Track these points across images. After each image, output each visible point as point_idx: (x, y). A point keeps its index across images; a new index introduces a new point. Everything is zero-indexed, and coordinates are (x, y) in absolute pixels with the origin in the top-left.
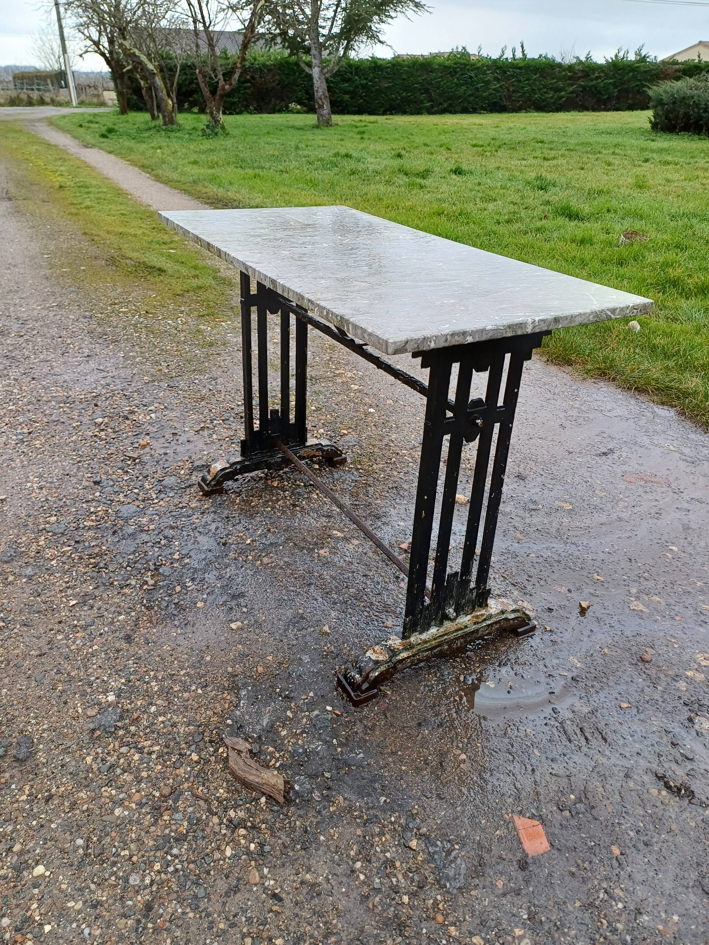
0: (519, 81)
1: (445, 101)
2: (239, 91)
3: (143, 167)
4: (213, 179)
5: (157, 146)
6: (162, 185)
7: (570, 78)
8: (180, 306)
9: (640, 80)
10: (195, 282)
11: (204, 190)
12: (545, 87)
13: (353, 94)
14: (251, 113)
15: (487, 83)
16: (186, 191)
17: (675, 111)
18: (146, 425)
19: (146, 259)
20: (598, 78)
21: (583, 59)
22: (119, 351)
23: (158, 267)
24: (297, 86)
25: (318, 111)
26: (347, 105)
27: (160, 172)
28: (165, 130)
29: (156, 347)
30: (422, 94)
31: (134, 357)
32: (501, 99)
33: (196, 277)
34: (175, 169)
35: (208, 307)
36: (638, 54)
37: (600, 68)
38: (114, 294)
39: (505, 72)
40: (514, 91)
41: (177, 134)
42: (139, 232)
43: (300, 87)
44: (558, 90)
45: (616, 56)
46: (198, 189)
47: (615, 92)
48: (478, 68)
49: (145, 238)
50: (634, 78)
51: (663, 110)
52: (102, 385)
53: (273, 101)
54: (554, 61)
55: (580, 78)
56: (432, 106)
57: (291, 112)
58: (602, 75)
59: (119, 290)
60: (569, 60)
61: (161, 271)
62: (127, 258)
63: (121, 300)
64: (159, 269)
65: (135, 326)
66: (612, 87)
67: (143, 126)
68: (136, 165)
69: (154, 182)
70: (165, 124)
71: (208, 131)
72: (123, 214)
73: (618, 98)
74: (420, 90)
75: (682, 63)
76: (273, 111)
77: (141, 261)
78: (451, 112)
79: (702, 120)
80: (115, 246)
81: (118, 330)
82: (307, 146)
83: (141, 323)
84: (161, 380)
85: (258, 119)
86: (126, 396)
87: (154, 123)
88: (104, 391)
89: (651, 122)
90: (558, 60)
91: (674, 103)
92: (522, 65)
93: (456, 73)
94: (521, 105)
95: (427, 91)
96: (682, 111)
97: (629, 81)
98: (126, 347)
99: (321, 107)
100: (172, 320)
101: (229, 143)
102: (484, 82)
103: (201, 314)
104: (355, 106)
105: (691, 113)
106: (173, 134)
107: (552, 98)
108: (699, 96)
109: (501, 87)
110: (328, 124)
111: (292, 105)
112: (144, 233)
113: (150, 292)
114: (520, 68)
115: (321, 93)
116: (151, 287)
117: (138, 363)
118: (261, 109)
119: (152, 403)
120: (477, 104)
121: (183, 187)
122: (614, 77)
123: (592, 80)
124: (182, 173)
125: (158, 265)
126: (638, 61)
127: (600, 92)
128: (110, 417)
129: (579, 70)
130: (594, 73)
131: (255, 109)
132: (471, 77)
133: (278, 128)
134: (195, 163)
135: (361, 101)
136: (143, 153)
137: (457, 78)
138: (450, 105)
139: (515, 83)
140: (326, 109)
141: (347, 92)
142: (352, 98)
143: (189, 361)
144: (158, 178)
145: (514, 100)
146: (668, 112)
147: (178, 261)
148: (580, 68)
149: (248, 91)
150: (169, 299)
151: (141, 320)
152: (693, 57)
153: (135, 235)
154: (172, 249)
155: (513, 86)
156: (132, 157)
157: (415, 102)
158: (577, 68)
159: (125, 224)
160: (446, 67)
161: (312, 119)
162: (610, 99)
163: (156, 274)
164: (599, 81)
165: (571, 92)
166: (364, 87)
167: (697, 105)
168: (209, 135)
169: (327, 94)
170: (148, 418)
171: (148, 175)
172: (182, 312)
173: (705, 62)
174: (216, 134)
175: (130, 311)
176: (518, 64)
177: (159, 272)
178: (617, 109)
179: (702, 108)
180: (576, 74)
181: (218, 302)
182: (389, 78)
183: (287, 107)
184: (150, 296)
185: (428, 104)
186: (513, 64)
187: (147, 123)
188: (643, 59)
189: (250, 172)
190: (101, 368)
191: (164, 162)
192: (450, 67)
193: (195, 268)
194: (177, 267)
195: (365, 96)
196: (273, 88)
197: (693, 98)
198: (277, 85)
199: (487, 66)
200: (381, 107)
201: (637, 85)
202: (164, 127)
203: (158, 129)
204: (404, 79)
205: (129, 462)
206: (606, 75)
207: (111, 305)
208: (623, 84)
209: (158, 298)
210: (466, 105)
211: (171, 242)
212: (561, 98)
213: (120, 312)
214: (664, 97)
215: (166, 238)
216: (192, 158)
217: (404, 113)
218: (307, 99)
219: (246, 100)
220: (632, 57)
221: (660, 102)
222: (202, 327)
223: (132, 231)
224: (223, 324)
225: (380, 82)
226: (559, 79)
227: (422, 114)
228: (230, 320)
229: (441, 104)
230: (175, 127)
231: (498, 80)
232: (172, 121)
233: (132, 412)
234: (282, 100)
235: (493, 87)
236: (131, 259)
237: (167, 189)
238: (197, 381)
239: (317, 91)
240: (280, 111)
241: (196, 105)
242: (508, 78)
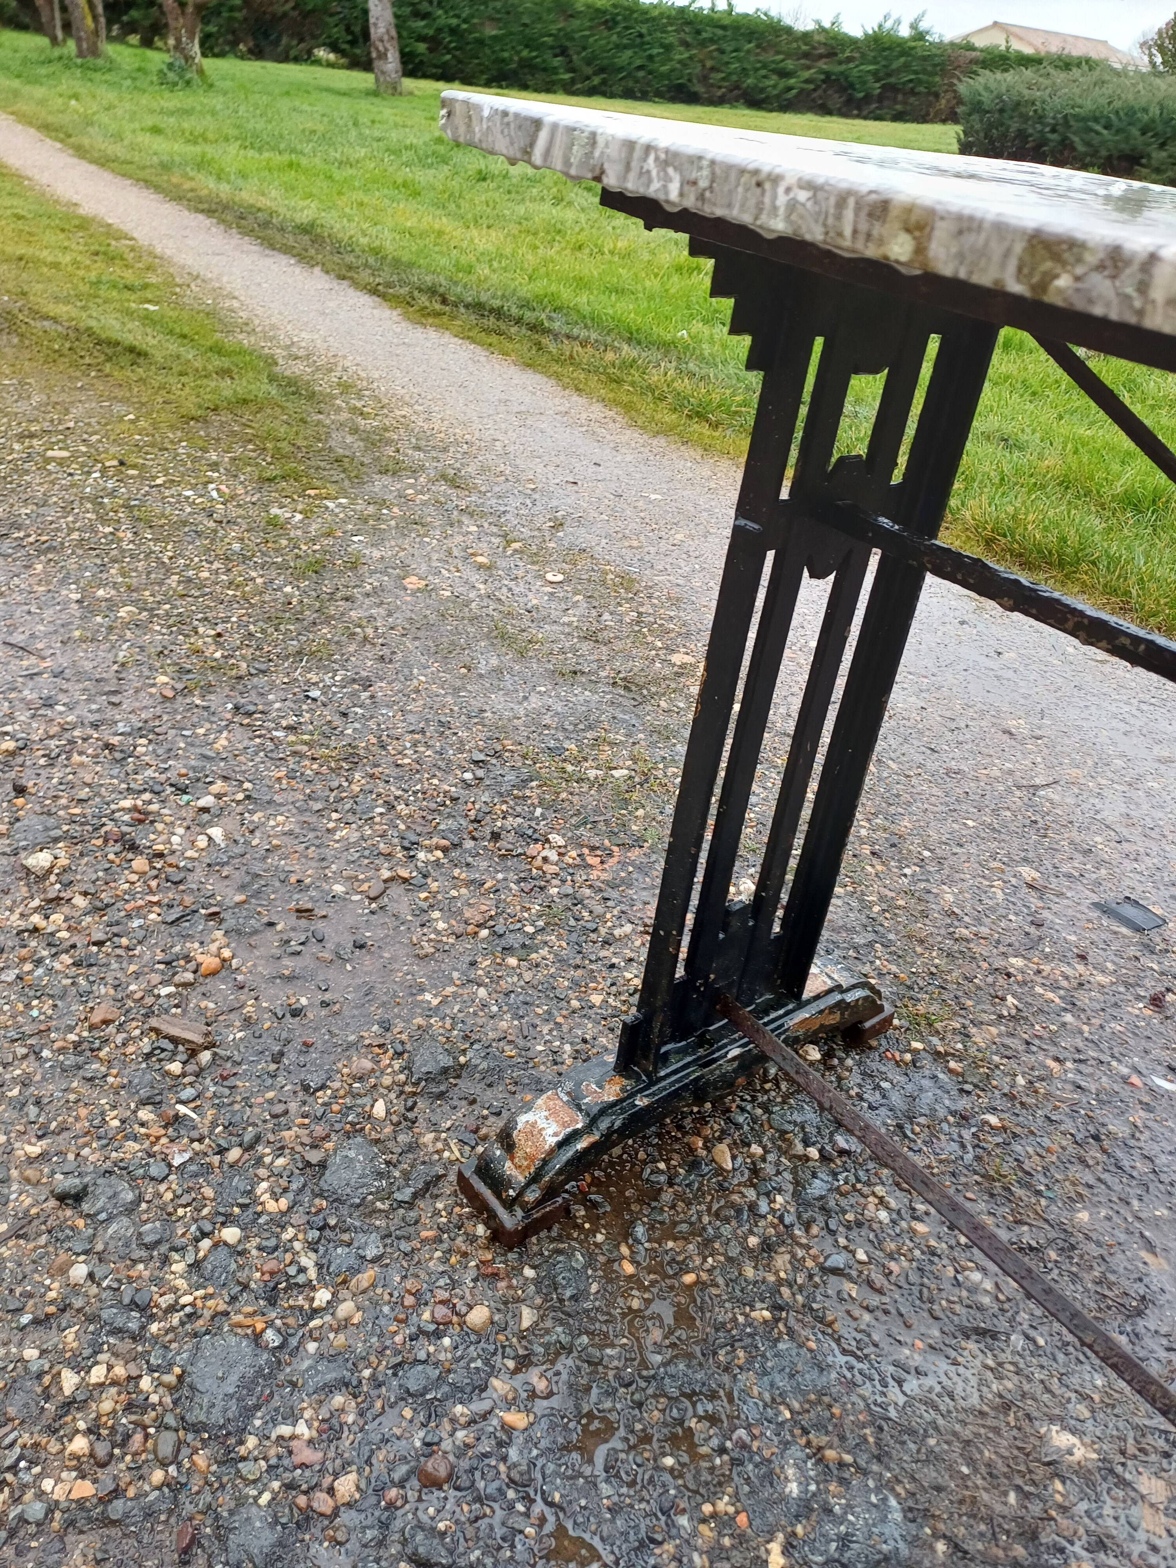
0: (722, 52)
1: (596, 74)
2: (219, 14)
3: (46, 128)
4: (202, 164)
5: (70, 92)
6: (93, 168)
7: (806, 55)
8: (205, 450)
9: (916, 72)
10: (227, 388)
11: (188, 185)
12: (764, 67)
13: (434, 42)
14: (242, 58)
15: (668, 48)
16: (148, 184)
17: (1002, 125)
18: (199, 874)
19: (93, 323)
20: (850, 60)
21: (827, 25)
22: (63, 582)
23: (127, 343)
24: (332, 15)
25: (377, 64)
26: (421, 62)
27: (86, 142)
28: (82, 66)
29: (169, 572)
30: (556, 56)
31: (112, 605)
32: (690, 80)
33: (224, 373)
34: (118, 137)
35: (279, 456)
36: (914, 26)
37: (853, 41)
38: (22, 407)
39: (698, 32)
40: (713, 69)
41: (107, 77)
42: (66, 259)
43: (337, 18)
44: (784, 74)
45: (880, 26)
46: (174, 180)
47: (876, 88)
48: (654, 19)
49: (81, 273)
50: (906, 66)
51: (981, 121)
52: (28, 705)
53: (285, 40)
54: (779, 21)
55: (821, 56)
56: (573, 81)
57: (318, 62)
58: (857, 55)
59: (36, 399)
60: (804, 24)
61: (136, 354)
62: (46, 317)
63: (46, 425)
64: (132, 350)
65: (96, 501)
66: (870, 78)
67: (34, 56)
68: (30, 124)
69: (75, 160)
70: (81, 54)
71: (171, 76)
72: (20, 217)
73: (880, 99)
74: (552, 48)
75: (982, 51)
76: (285, 58)
77: (82, 326)
78: (604, 94)
79: (1045, 144)
80: (10, 285)
81: (51, 514)
82: (373, 122)
83: (112, 494)
84: (208, 689)
85: (259, 70)
86: (107, 746)
87: (57, 52)
88: (38, 730)
89: (959, 141)
90: (788, 21)
91: (1002, 111)
92: (726, 22)
93: (616, 23)
94: (724, 95)
95: (563, 52)
96: (1015, 126)
97: (898, 71)
98: (82, 568)
99: (383, 56)
100: (193, 487)
101: (217, 102)
102: (662, 45)
103: (267, 474)
104: (436, 66)
105: (1030, 131)
106: (97, 76)
107: (774, 86)
108: (1044, 102)
109: (691, 58)
110: (395, 90)
111: (321, 53)
112: (75, 262)
113: (117, 408)
114: (724, 28)
115: (382, 30)
116: (117, 392)
117: (126, 625)
118: (261, 52)
119: (201, 782)
120: (649, 84)
121: (141, 174)
122: (874, 62)
123: (840, 63)
124: (132, 147)
125: (129, 339)
126: (914, 39)
127: (852, 86)
128: (74, 840)
129: (819, 43)
130: (843, 52)
131: (250, 51)
132: (641, 36)
133: (304, 89)
134: (156, 130)
135: (448, 57)
136: (42, 102)
137: (618, 33)
138: (604, 82)
139: (715, 54)
140: (392, 63)
141: (422, 38)
142: (431, 50)
143: (275, 621)
144: (81, 152)
145: (712, 85)
146: (991, 126)
147: (171, 333)
148: (821, 38)
149: (238, 15)
150: (172, 427)
151: (110, 485)
152: (998, 40)
153: (56, 265)
154: (149, 302)
155: (712, 58)
156: (21, 106)
157: (545, 70)
158: (817, 38)
159: (29, 238)
160: (598, 10)
161: (362, 79)
162: (867, 99)
163: (125, 360)
164: (851, 65)
165: (807, 81)
166: (453, 31)
167: (1040, 117)
168: (175, 84)
169: (394, 33)
170: (202, 842)
171: (58, 145)
172: (214, 467)
173: (1017, 52)
174: (188, 83)
175: (74, 457)
176: (720, 20)
177: (129, 357)
178: (879, 118)
179: (1048, 125)
180: (814, 48)
181: (300, 443)
182: (499, 20)
183: (310, 53)
184: (121, 419)
185: (567, 76)
186: (712, 19)
187: (42, 50)
188: (920, 36)
189: (278, 159)
190: (18, 638)
191: (90, 124)
192: (604, 12)
193: (217, 350)
194: (173, 347)
195: (455, 48)
196: (285, 15)
197: (1033, 104)
198: (293, 8)
199: (669, 17)
200: (482, 72)
201: (911, 81)
202: (79, 61)
203: (66, 63)
204: (525, 25)
205: (175, 1067)
206: (863, 55)
207: (21, 437)
208: (889, 75)
209: (142, 423)
210: (631, 84)
211: (145, 287)
212: (790, 89)
213: (48, 460)
214: (986, 99)
215: (129, 276)
216: (149, 121)
217: (524, 87)
218: (348, 42)
219: (233, 32)
220: (905, 32)
221: (977, 107)
222: (275, 511)
223: (46, 255)
224: (331, 505)
225: (482, 24)
226: (788, 55)
227: (555, 92)
228: (344, 493)
229: (588, 78)
230: (100, 62)
231: (687, 45)
232: (94, 52)
233: (142, 817)
234: (302, 40)
235: (678, 57)
236: (55, 320)
237: (107, 176)
238: (315, 693)
239: (375, 24)
240: (296, 60)
241: (134, 31)
242: (703, 44)
